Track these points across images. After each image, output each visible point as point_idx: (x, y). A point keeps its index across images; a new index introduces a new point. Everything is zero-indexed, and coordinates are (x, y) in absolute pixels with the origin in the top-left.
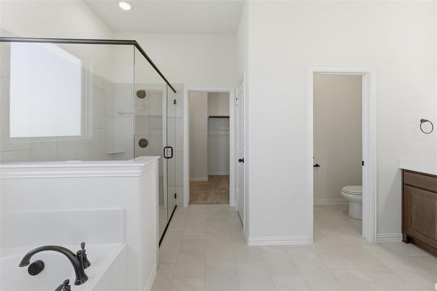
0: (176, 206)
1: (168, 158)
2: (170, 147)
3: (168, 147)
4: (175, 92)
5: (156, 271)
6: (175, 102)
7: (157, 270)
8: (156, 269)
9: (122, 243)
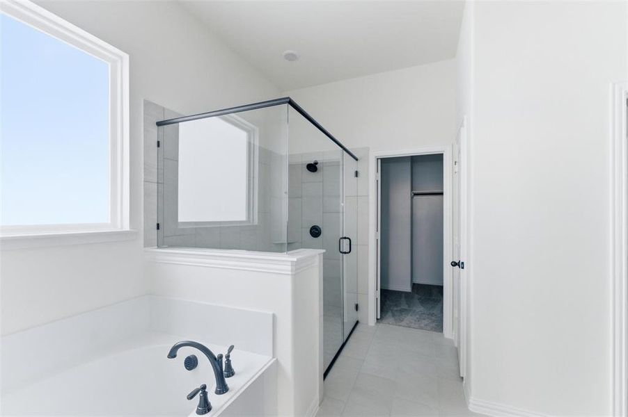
0: (357, 322)
1: (345, 253)
2: (348, 238)
3: (345, 238)
4: (357, 160)
5: (318, 405)
6: (357, 174)
7: (320, 405)
8: (318, 403)
9: (271, 357)
